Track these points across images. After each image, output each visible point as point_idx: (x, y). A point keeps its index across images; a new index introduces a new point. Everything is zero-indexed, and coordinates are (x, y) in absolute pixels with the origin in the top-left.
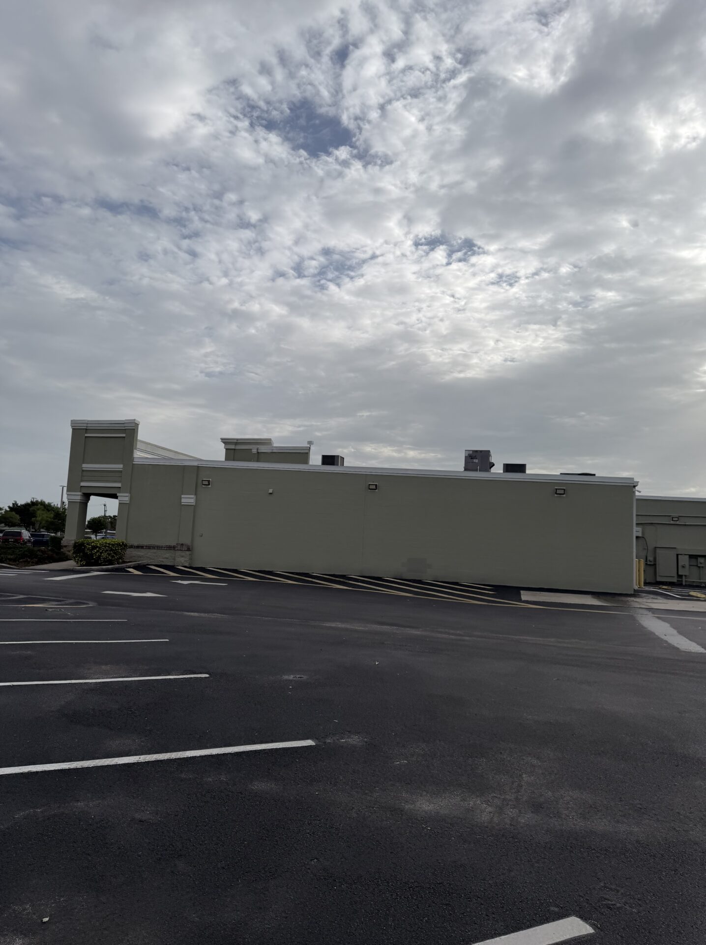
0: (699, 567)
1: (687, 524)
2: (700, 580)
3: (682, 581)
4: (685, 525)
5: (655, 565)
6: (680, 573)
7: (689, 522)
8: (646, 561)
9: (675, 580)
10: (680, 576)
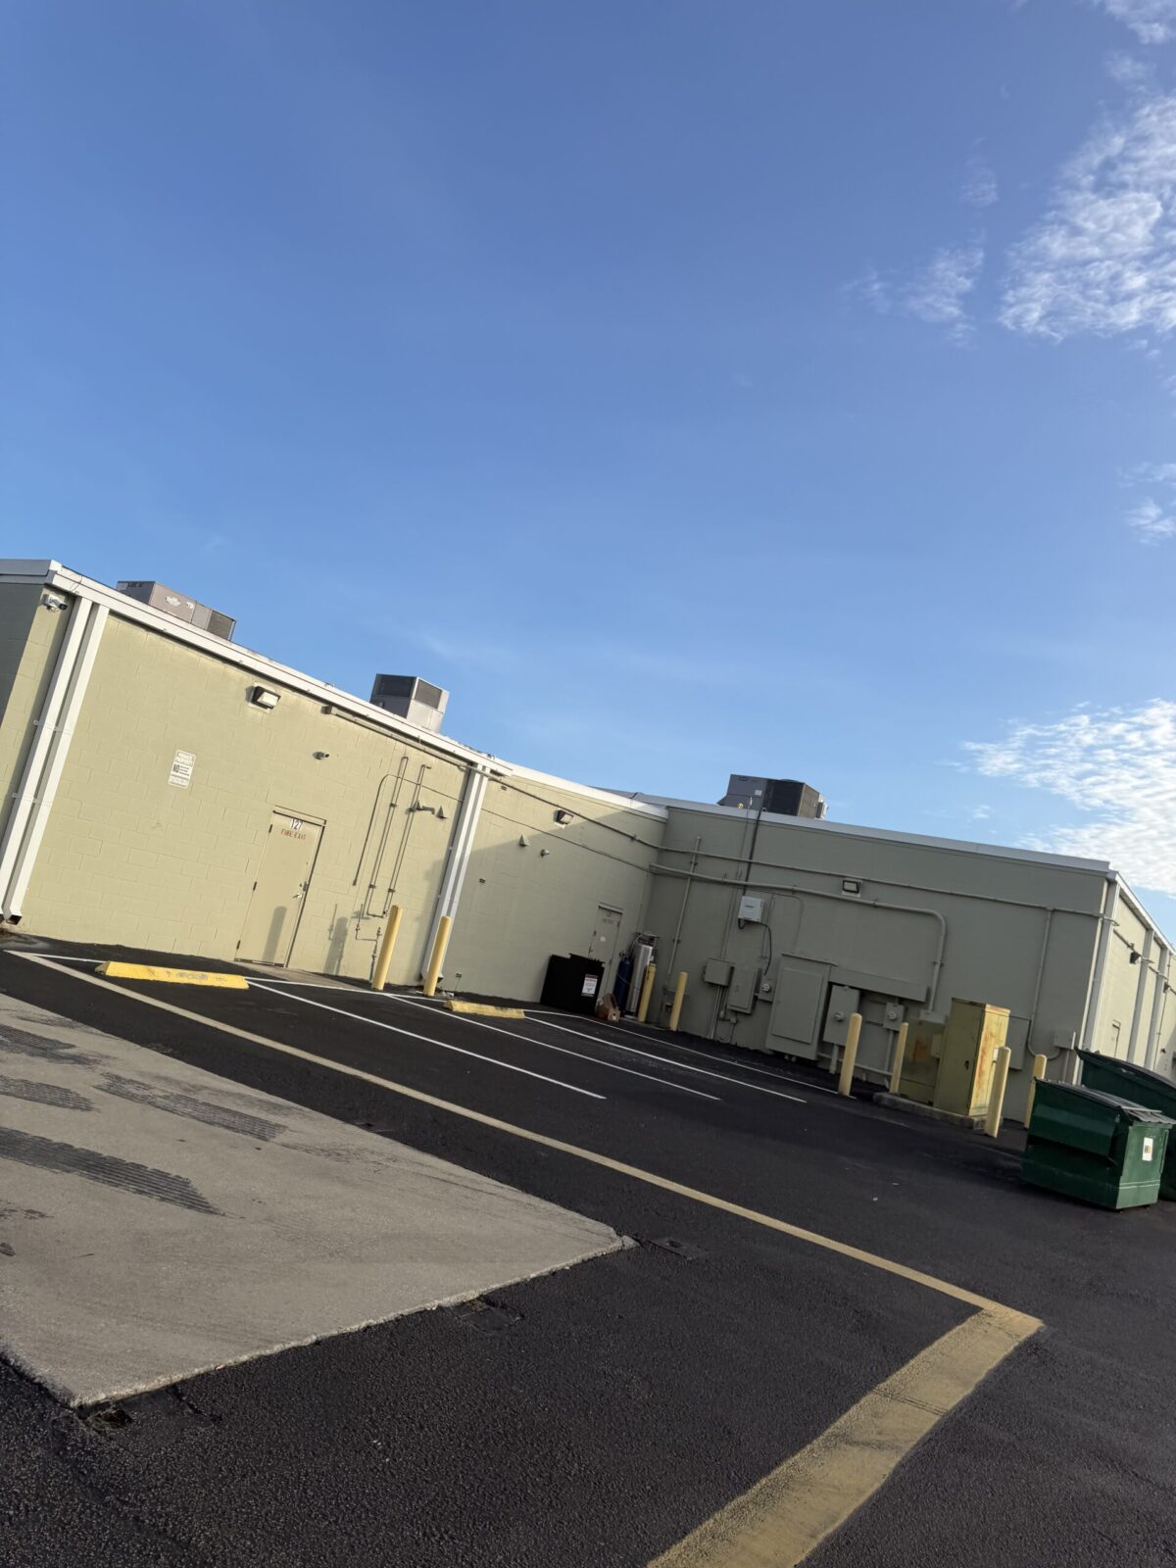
0: (888, 1030)
1: (877, 903)
2: (882, 1068)
3: (830, 1060)
4: (876, 907)
5: (771, 1003)
6: (826, 1038)
7: (886, 898)
8: (757, 989)
9: (810, 1053)
10: (823, 1045)
